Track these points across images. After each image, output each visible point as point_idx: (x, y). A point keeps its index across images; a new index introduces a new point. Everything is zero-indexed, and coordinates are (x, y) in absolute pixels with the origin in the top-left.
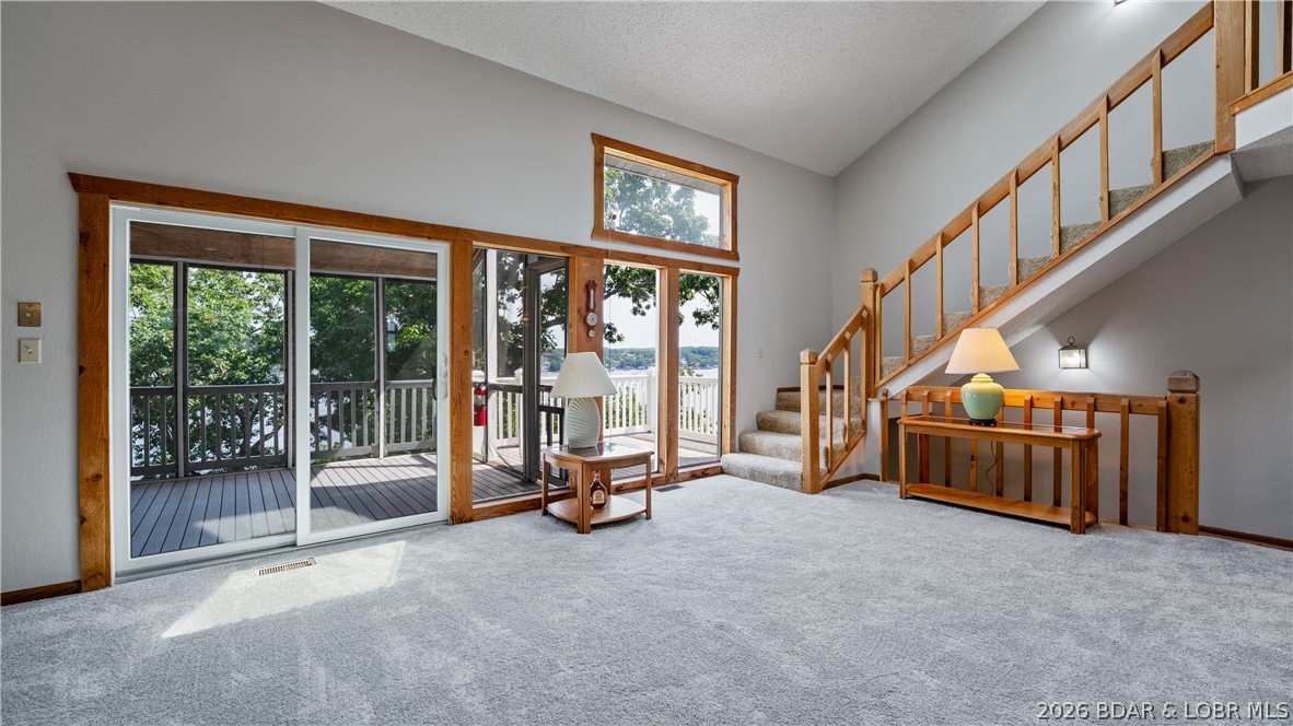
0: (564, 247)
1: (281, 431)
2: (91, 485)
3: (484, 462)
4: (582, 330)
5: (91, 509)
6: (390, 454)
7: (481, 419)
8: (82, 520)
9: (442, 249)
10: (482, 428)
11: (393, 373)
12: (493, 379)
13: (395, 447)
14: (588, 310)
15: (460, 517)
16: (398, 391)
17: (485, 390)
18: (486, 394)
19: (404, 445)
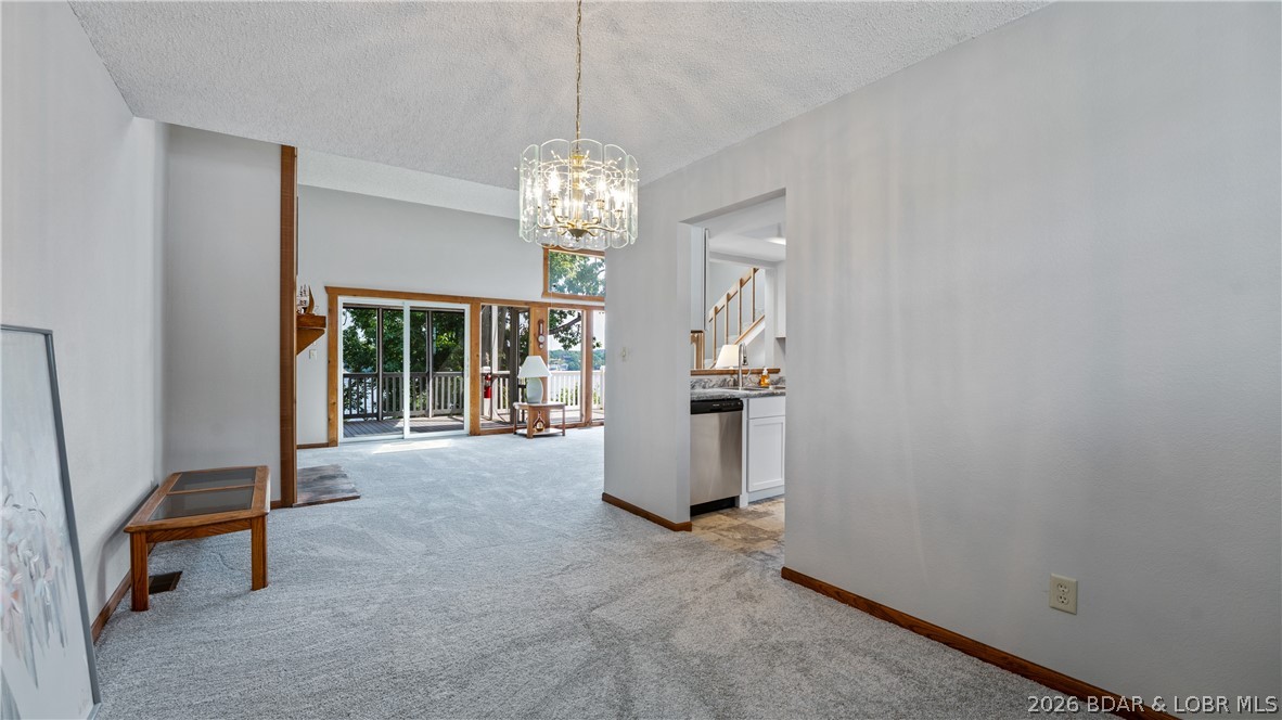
0: (526, 303)
1: (375, 391)
2: (332, 406)
3: (491, 419)
4: (536, 344)
5: (331, 417)
6: (435, 416)
7: (487, 394)
8: (329, 419)
9: (466, 308)
10: (488, 400)
11: (436, 368)
12: (495, 371)
13: (437, 411)
14: (540, 334)
15: (474, 432)
16: (440, 379)
17: (489, 378)
18: (491, 380)
19: (443, 410)
